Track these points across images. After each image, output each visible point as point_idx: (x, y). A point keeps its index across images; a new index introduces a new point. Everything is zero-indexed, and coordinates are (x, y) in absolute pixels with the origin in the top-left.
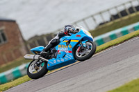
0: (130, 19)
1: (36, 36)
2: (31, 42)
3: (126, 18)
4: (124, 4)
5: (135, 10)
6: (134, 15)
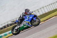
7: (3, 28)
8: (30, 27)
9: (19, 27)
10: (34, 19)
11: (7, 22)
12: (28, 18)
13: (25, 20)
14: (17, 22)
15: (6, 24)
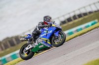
0: (74, 23)
1: (8, 38)
2: (4, 42)
3: (71, 23)
4: (69, 13)
5: (77, 17)
6: (76, 21)
7: (67, 21)
8: (49, 48)
9: (31, 47)
10: (56, 34)
11: (74, 12)
12: (46, 32)
13: (41, 36)
14: (29, 38)
15: (72, 15)
